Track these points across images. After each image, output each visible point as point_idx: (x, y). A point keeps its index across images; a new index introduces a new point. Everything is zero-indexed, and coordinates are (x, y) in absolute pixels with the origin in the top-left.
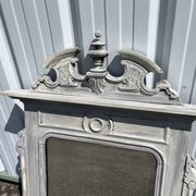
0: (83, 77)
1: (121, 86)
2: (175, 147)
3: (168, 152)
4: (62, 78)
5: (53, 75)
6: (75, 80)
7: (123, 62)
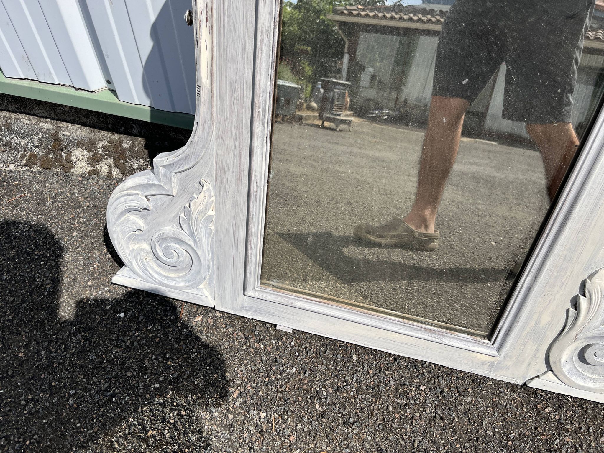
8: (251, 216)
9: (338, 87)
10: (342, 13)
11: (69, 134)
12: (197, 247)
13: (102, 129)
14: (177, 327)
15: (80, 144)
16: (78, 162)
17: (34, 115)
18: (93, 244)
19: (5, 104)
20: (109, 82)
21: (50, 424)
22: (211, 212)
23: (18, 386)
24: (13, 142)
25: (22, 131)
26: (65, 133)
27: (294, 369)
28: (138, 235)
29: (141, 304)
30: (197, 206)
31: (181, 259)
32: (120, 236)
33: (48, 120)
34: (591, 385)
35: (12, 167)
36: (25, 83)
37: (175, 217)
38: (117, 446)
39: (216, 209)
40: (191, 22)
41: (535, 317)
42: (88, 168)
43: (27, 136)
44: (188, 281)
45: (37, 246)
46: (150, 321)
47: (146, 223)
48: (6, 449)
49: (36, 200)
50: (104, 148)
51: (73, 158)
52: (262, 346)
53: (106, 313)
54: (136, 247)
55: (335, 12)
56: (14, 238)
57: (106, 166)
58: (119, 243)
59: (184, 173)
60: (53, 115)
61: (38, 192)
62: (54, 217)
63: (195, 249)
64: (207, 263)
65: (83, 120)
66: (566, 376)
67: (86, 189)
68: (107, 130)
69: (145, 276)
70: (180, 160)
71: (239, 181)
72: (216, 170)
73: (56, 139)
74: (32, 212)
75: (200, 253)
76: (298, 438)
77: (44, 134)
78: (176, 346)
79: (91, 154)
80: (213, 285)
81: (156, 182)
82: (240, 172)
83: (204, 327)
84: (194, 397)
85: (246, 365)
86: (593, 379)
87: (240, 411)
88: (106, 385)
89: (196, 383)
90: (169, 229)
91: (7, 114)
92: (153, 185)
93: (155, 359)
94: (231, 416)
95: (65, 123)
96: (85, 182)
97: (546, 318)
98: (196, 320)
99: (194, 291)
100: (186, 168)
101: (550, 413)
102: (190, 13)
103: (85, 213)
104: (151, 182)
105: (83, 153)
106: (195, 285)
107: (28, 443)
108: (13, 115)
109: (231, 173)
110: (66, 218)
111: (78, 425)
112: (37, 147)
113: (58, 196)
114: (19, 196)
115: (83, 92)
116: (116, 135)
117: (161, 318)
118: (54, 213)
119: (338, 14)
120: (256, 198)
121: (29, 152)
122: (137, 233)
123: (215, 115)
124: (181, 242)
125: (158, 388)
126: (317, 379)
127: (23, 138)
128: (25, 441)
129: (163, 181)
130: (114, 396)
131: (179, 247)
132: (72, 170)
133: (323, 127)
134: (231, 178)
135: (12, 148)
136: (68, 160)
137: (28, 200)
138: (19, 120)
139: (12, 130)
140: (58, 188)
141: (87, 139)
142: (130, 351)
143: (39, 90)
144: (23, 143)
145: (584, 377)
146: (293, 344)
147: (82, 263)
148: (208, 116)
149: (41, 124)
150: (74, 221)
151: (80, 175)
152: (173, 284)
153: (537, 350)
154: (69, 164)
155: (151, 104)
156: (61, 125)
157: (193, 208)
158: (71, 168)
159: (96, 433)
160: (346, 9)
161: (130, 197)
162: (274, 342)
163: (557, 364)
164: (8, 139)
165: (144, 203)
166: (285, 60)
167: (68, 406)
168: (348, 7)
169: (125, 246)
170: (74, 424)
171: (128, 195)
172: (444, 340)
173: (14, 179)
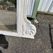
41: (20, 29)
153: (22, 33)
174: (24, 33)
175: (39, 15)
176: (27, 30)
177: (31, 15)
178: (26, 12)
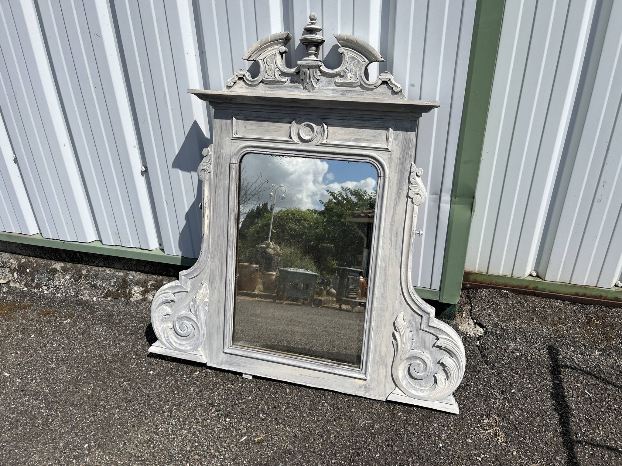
0: (292, 70)
1: (338, 80)
2: (399, 153)
3: (390, 161)
4: (265, 73)
5: (255, 70)
6: (283, 74)
7: (341, 50)
8: (226, 299)
9: (350, 273)
10: (359, 216)
11: (132, 278)
12: (198, 322)
13: (152, 274)
14: (183, 378)
15: (138, 283)
16: (136, 294)
17: (114, 268)
18: (139, 337)
19: (97, 262)
20: (160, 245)
21: (102, 427)
22: (207, 300)
23: (86, 409)
24: (98, 284)
25: (105, 278)
26: (131, 277)
27: (250, 398)
28: (168, 318)
29: (163, 367)
30: (199, 297)
31: (189, 330)
32: (157, 318)
33: (121, 270)
34: (421, 394)
35: (95, 299)
36: (114, 248)
37: (187, 305)
38: (140, 436)
39: (209, 298)
40: (201, 208)
41: (378, 349)
42: (141, 297)
43: (107, 280)
44: (192, 346)
45: (106, 339)
46: (168, 375)
47: (172, 310)
48: (75, 439)
49: (108, 315)
50: (152, 285)
51: (133, 292)
52: (233, 387)
53: (141, 371)
54: (165, 326)
55: (354, 215)
56: (92, 335)
57: (152, 296)
58: (156, 324)
59: (194, 279)
60: (125, 267)
61: (109, 311)
62: (118, 324)
63: (197, 323)
64: (203, 332)
65: (142, 269)
66: (405, 389)
67: (138, 308)
68: (155, 274)
69: (168, 345)
70: (192, 271)
71: (221, 280)
72: (210, 275)
73: (125, 281)
74: (104, 322)
75: (199, 325)
76: (247, 431)
77: (118, 278)
78: (181, 387)
79: (144, 289)
80: (206, 348)
81: (180, 285)
82: (221, 275)
83: (199, 378)
84: (189, 412)
85: (222, 396)
86: (421, 390)
87: (214, 418)
88: (138, 407)
89: (191, 405)
90: (184, 312)
91: (97, 268)
92: (178, 286)
93: (168, 394)
94: (209, 421)
95: (131, 272)
96: (138, 305)
97: (384, 349)
98: (195, 374)
99: (195, 353)
100: (195, 275)
101: (401, 415)
102: (202, 204)
103: (136, 321)
104: (177, 285)
105: (139, 289)
106: (195, 348)
107: (88, 436)
108: (100, 269)
109: (217, 277)
110: (124, 324)
111: (119, 427)
112: (112, 286)
113: (121, 312)
114: (98, 313)
115: (146, 251)
116: (160, 277)
117: (174, 373)
118: (117, 321)
119: (356, 217)
120: (229, 289)
121: (107, 290)
122: (166, 317)
123: (210, 247)
124: (189, 319)
125: (168, 408)
126: (263, 402)
127: (104, 282)
128: (86, 435)
129: (183, 283)
130: (141, 412)
131: (188, 323)
132: (131, 299)
133: (340, 309)
134: (217, 279)
135: (96, 288)
136: (130, 293)
137: (103, 315)
138: (104, 271)
139: (98, 278)
140: (121, 308)
141: (143, 280)
142: (154, 391)
143: (121, 251)
144: (104, 285)
145: (416, 389)
146: (252, 385)
147: (131, 347)
148: (207, 248)
149: (117, 273)
150: (129, 325)
151: (135, 301)
152: (183, 348)
153: (386, 372)
154: (130, 295)
155: (182, 254)
156: (129, 273)
157: (197, 298)
158: (131, 297)
159: (128, 430)
160: (363, 213)
161: (165, 295)
162: (240, 385)
163: (398, 379)
164: (95, 282)
165: (172, 297)
166: (309, 255)
167: (114, 418)
168: (364, 211)
169: (159, 325)
170: (116, 426)
171: (165, 293)
172: (335, 371)
173: (95, 305)
174: (401, 373)
175: (485, 293)
176: (417, 352)
177: (436, 286)
178: (411, 258)
